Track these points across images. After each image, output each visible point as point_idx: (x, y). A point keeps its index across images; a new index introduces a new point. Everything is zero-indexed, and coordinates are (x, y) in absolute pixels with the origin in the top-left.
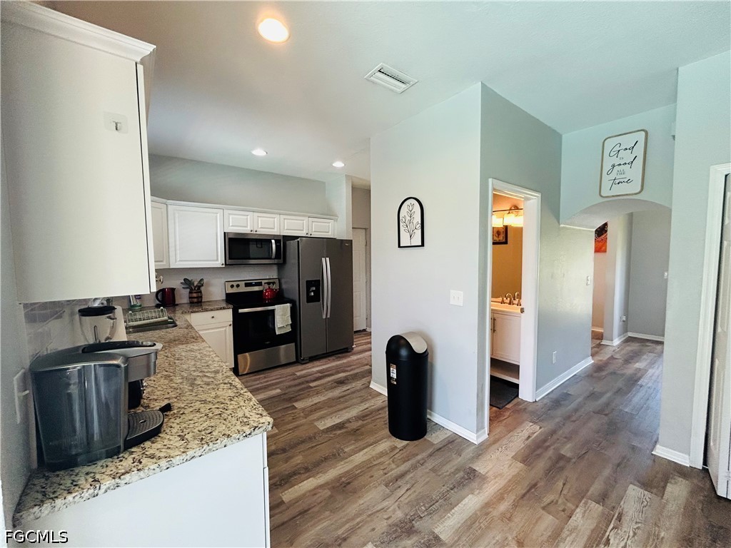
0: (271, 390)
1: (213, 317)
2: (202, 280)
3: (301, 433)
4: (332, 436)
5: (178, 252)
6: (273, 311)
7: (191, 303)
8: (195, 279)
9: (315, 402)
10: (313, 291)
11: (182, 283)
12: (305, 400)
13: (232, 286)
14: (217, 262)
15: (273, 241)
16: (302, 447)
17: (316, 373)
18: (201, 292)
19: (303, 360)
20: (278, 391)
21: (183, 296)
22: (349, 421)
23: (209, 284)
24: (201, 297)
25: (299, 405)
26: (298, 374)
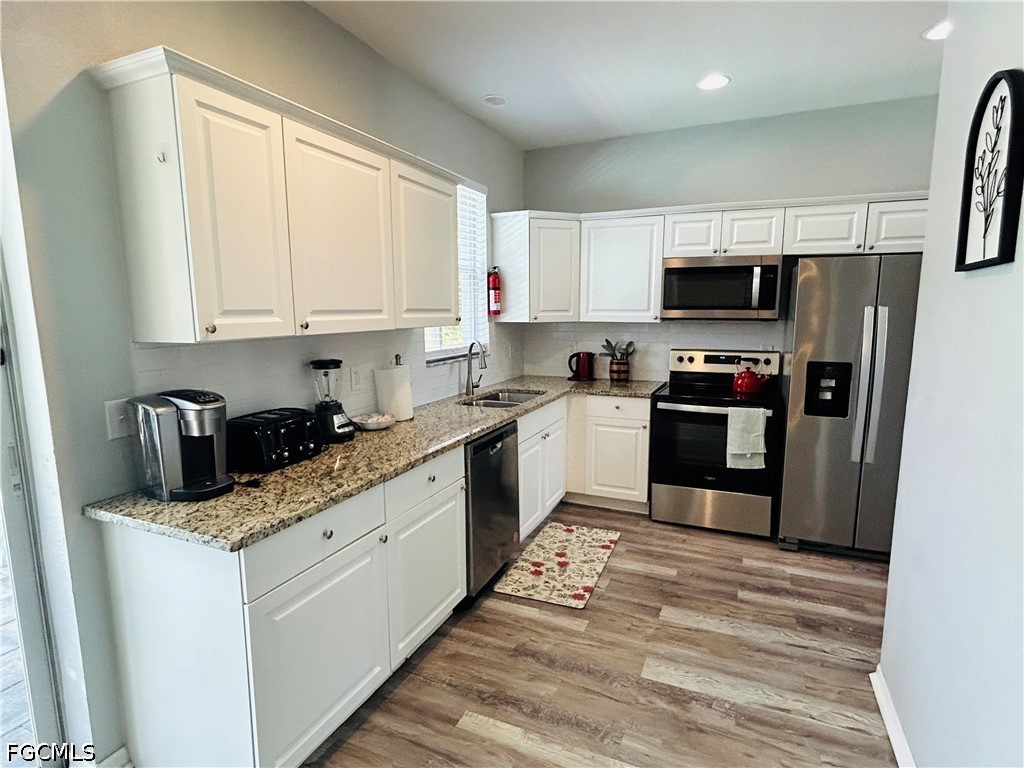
0: (668, 566)
1: (617, 408)
2: (630, 344)
3: (605, 658)
4: (642, 700)
5: (591, 297)
6: (725, 417)
7: (612, 379)
8: (622, 339)
9: (703, 626)
10: (829, 389)
11: (603, 346)
12: (690, 613)
13: (681, 359)
14: (648, 314)
15: (757, 270)
16: (578, 679)
17: (783, 579)
18: (627, 364)
19: (783, 540)
20: (673, 573)
21: (603, 369)
22: (709, 702)
23: (646, 352)
24: (627, 372)
25: (669, 614)
26: (747, 562)
